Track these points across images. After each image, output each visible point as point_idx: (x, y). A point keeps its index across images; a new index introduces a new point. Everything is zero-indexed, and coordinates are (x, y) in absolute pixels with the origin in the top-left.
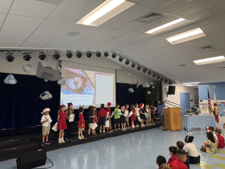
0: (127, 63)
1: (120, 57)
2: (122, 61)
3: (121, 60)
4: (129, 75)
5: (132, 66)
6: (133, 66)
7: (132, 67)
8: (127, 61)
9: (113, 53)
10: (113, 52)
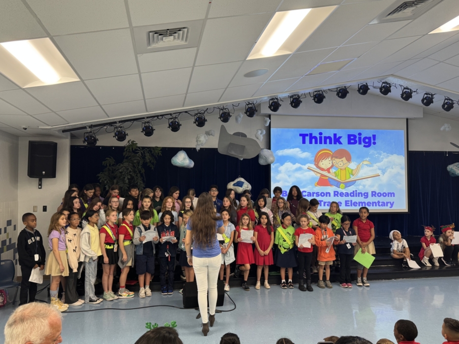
0: (425, 101)
1: (405, 90)
2: (411, 97)
3: (407, 95)
4: (442, 129)
5: (443, 106)
6: (446, 106)
7: (443, 110)
8: (426, 96)
9: (383, 83)
10: (383, 81)
